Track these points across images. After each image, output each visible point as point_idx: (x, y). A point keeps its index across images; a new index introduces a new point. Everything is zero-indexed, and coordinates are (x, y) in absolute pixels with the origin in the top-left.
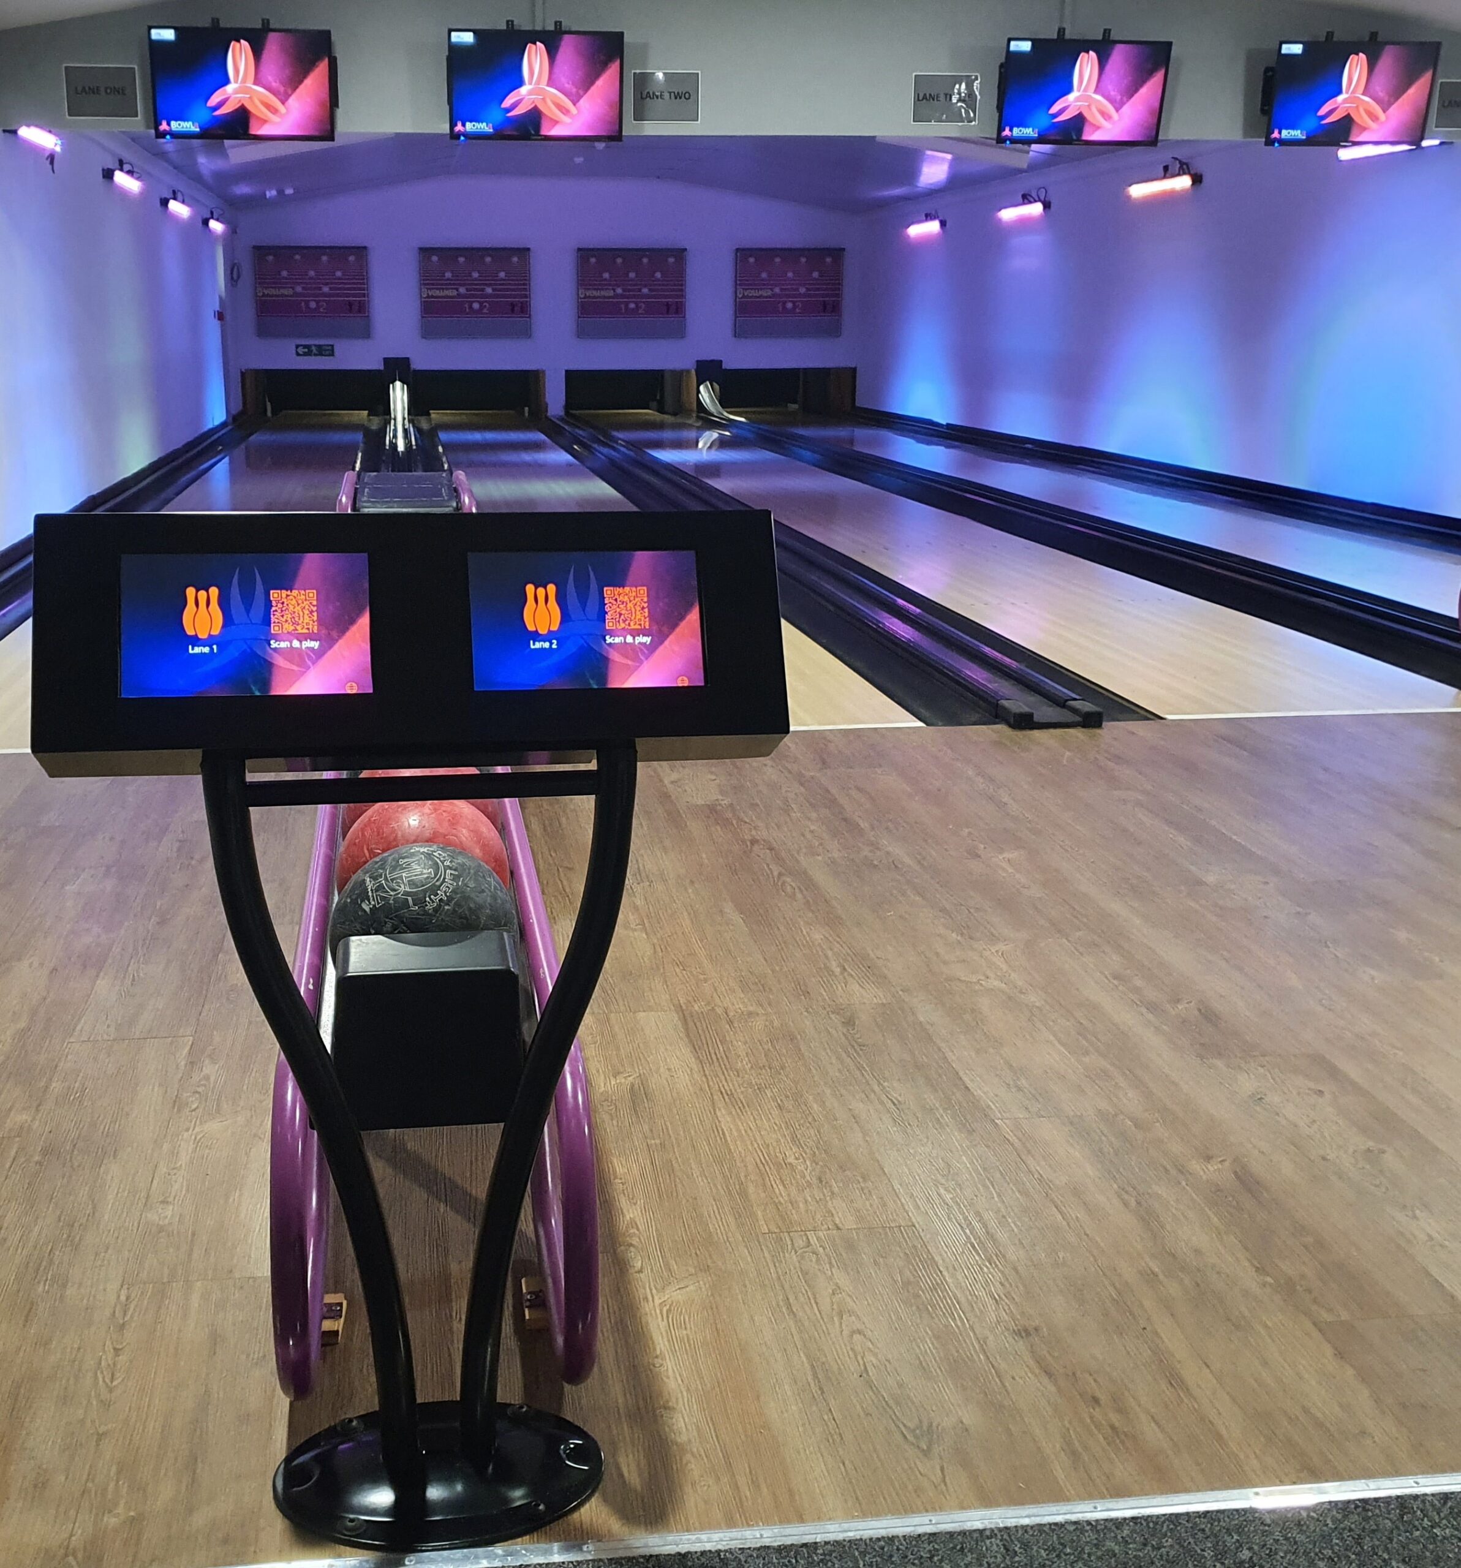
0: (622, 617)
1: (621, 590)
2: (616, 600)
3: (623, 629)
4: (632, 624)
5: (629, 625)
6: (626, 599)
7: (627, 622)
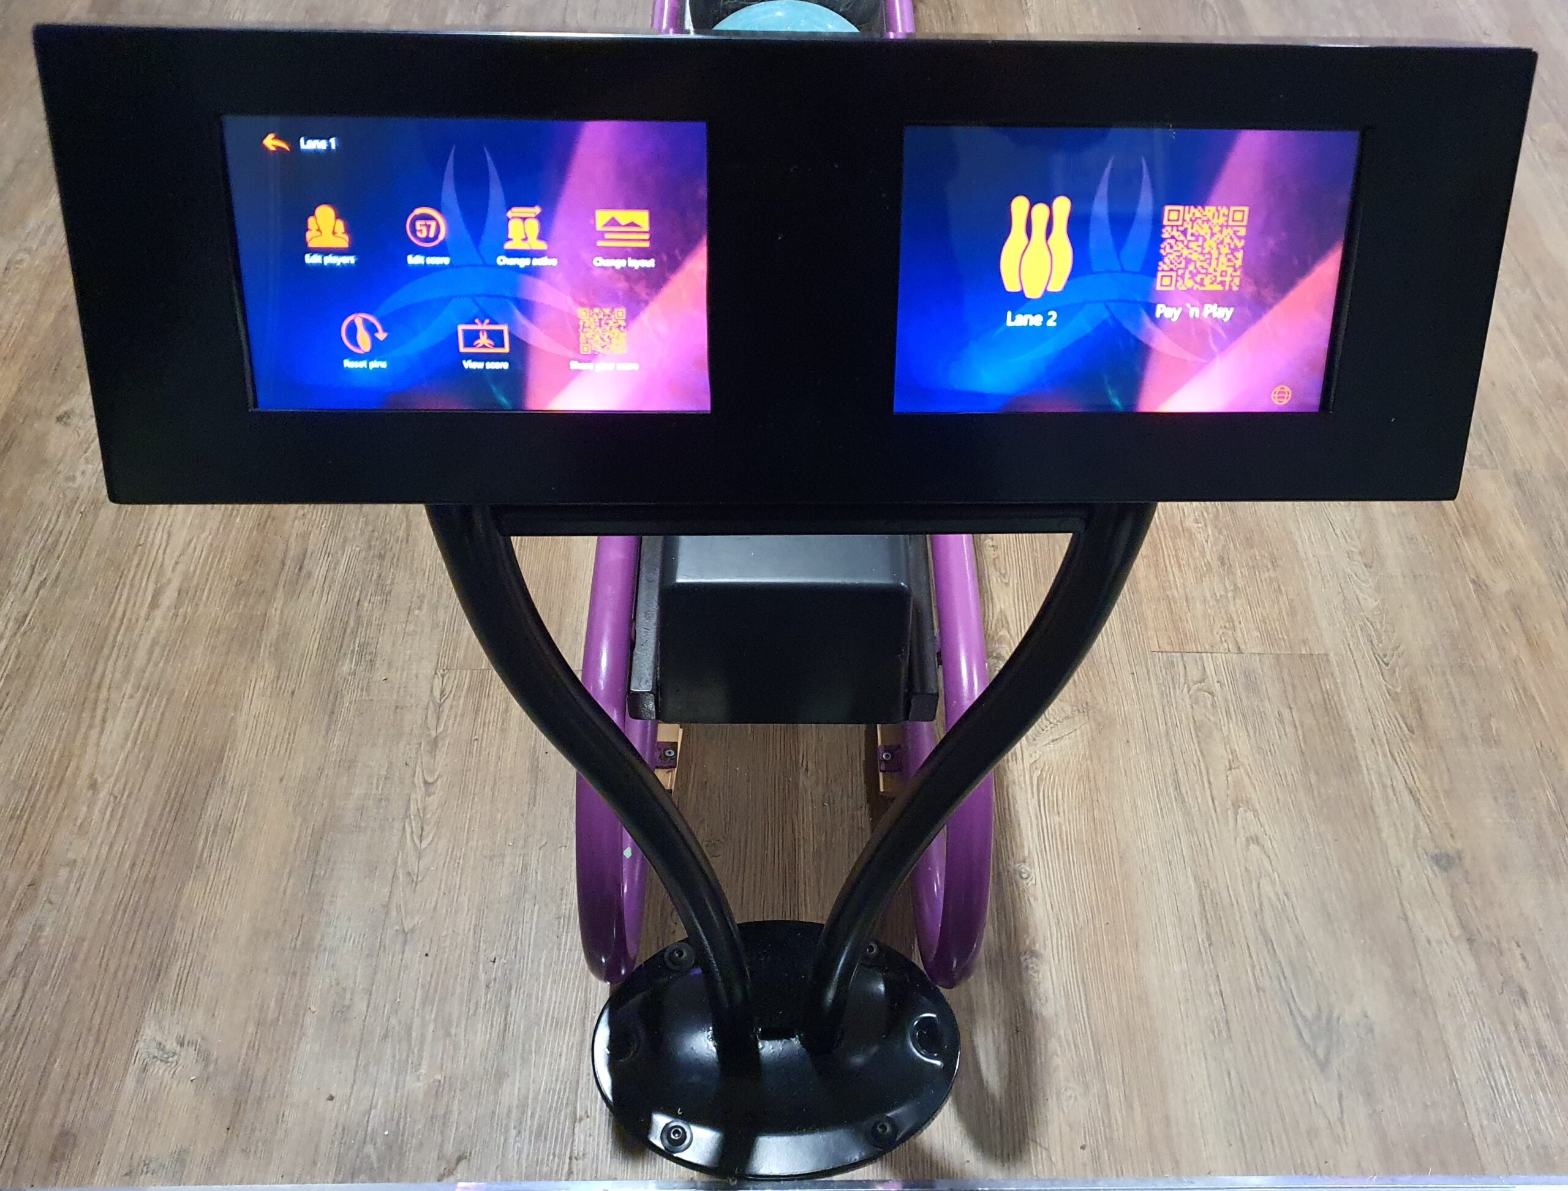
0: (1191, 267)
1: (1196, 211)
2: (1184, 232)
3: (1189, 291)
4: (1207, 281)
5: (1202, 284)
6: (1205, 230)
7: (1198, 279)
